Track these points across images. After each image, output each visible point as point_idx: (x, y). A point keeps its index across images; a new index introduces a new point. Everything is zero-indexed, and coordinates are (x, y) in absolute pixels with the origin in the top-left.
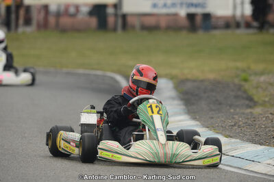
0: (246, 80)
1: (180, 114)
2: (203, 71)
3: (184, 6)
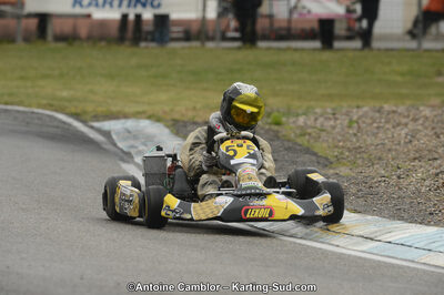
0: (278, 124)
2: (194, 108)
3: (125, 3)
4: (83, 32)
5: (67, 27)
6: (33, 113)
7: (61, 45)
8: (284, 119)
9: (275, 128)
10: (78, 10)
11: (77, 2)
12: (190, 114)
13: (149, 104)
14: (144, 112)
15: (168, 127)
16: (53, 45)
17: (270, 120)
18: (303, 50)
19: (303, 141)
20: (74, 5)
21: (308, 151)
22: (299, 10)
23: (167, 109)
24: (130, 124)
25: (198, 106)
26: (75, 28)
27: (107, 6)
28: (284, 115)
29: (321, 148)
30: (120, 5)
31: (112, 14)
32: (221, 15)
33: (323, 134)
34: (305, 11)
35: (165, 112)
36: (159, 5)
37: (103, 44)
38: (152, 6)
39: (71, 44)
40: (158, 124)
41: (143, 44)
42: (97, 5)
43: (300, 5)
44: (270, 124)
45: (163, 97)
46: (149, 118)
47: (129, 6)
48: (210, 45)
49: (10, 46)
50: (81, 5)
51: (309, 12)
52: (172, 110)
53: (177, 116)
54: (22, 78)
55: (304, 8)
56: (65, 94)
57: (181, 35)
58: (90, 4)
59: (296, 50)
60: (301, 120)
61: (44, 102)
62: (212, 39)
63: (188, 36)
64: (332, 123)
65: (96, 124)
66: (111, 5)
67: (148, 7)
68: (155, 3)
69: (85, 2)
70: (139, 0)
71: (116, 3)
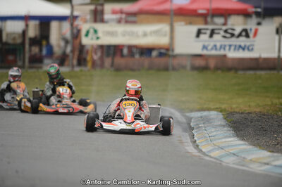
1: (230, 137)
2: (249, 106)
3: (233, 48)
7: (195, 73)
10: (205, 52)
11: (205, 47)
15: (224, 115)
20: (203, 49)
23: (234, 106)
24: (205, 113)
30: (230, 49)
36: (252, 49)
38: (248, 49)
42: (216, 49)
45: (240, 100)
47: (235, 49)
49: (166, 73)
50: (207, 50)
56: (184, 99)
58: (212, 49)
65: (188, 114)
66: (224, 49)
67: (246, 50)
68: (250, 48)
69: (209, 48)
70: (240, 46)
71: (227, 48)
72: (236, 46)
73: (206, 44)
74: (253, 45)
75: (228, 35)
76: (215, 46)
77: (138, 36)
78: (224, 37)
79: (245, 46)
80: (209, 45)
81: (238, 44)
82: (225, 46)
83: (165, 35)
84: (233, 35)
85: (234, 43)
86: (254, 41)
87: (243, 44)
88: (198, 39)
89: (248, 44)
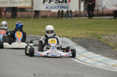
0: (100, 38)
3: (60, 7)
4: (49, 15)
5: (44, 14)
6: (36, 36)
7: (43, 19)
8: (101, 37)
9: (99, 39)
10: (47, 10)
11: (47, 7)
12: (77, 36)
13: (66, 34)
14: (64, 36)
15: (71, 39)
16: (41, 19)
17: (97, 37)
18: (106, 19)
19: (106, 42)
20: (46, 8)
21: (107, 45)
22: (105, 8)
25: (79, 34)
26: (46, 14)
27: (55, 8)
28: (101, 36)
29: (111, 44)
30: (58, 8)
31: (56, 11)
32: (84, 10)
33: (112, 41)
34: (107, 9)
35: (70, 36)
36: (68, 8)
37: (54, 18)
38: (67, 8)
39: (45, 18)
40: (68, 39)
41: (64, 18)
42: (52, 8)
43: (105, 7)
44: (98, 38)
45: (69, 32)
46: (66, 37)
47: (60, 8)
48: (82, 18)
49: (30, 19)
50: (48, 8)
51: (108, 9)
52: (72, 35)
53: (73, 37)
54: (33, 27)
55: (106, 8)
57: (74, 16)
58: (50, 8)
59: (104, 19)
60: (106, 37)
61: (39, 33)
62: (82, 16)
63: (76, 16)
64: (114, 38)
66: (56, 8)
67: (66, 8)
68: (67, 7)
69: (49, 8)
70: (63, 7)
71: (57, 7)
72: (61, 6)
73: (48, 6)
74: (68, 6)
75: (57, 2)
76: (52, 7)
77: (17, 3)
78: (56, 3)
79: (65, 6)
80: (49, 6)
81: (62, 5)
82: (56, 7)
83: (29, 3)
84: (59, 2)
85: (60, 5)
86: (69, 4)
87: (64, 6)
88: (44, 4)
89: (66, 6)
